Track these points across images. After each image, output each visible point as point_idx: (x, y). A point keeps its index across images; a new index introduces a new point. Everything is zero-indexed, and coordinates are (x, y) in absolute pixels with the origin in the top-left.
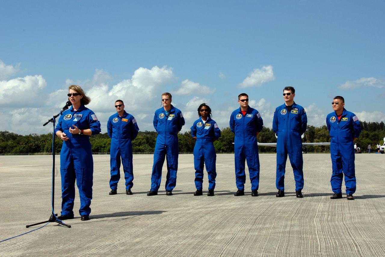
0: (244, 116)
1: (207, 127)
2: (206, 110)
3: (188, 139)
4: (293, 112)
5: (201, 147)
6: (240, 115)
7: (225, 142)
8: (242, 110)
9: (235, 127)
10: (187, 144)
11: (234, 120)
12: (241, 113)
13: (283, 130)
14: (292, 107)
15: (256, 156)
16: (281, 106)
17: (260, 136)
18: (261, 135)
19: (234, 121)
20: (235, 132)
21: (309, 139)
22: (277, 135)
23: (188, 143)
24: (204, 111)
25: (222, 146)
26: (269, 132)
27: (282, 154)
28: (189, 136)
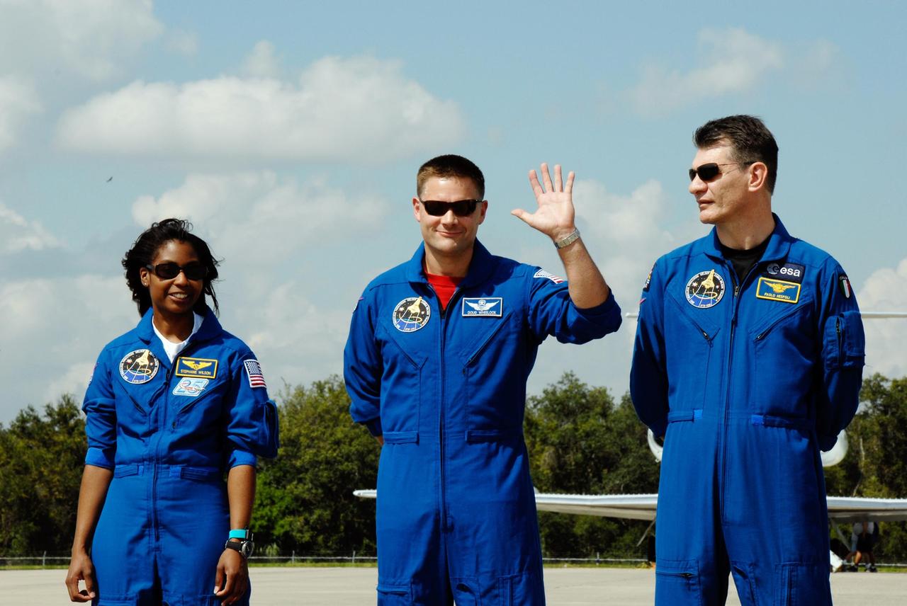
0: (446, 311)
1: (193, 381)
2: (189, 270)
3: (39, 460)
4: (770, 290)
5: (142, 521)
6: (417, 304)
7: (300, 481)
8: (434, 266)
9: (386, 385)
10: (34, 497)
11: (381, 335)
12: (421, 289)
13: (698, 414)
14: (764, 259)
15: (520, 589)
16: (692, 246)
17: (544, 441)
18: (554, 438)
19: (377, 346)
20: (385, 423)
21: (880, 470)
22: (659, 442)
23: (42, 491)
24: (180, 278)
25: (284, 514)
26: (604, 415)
27: (686, 577)
28: (47, 444)
